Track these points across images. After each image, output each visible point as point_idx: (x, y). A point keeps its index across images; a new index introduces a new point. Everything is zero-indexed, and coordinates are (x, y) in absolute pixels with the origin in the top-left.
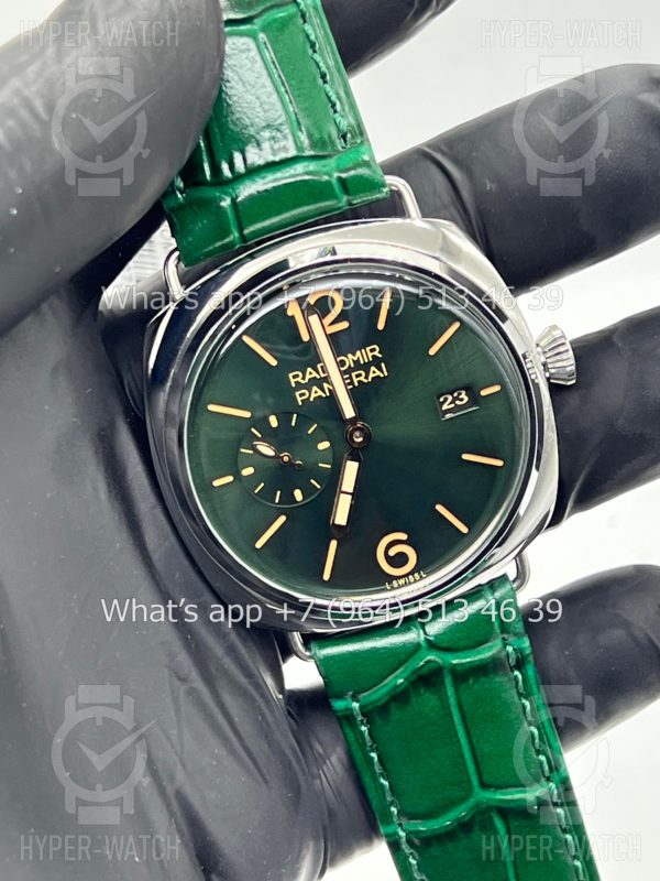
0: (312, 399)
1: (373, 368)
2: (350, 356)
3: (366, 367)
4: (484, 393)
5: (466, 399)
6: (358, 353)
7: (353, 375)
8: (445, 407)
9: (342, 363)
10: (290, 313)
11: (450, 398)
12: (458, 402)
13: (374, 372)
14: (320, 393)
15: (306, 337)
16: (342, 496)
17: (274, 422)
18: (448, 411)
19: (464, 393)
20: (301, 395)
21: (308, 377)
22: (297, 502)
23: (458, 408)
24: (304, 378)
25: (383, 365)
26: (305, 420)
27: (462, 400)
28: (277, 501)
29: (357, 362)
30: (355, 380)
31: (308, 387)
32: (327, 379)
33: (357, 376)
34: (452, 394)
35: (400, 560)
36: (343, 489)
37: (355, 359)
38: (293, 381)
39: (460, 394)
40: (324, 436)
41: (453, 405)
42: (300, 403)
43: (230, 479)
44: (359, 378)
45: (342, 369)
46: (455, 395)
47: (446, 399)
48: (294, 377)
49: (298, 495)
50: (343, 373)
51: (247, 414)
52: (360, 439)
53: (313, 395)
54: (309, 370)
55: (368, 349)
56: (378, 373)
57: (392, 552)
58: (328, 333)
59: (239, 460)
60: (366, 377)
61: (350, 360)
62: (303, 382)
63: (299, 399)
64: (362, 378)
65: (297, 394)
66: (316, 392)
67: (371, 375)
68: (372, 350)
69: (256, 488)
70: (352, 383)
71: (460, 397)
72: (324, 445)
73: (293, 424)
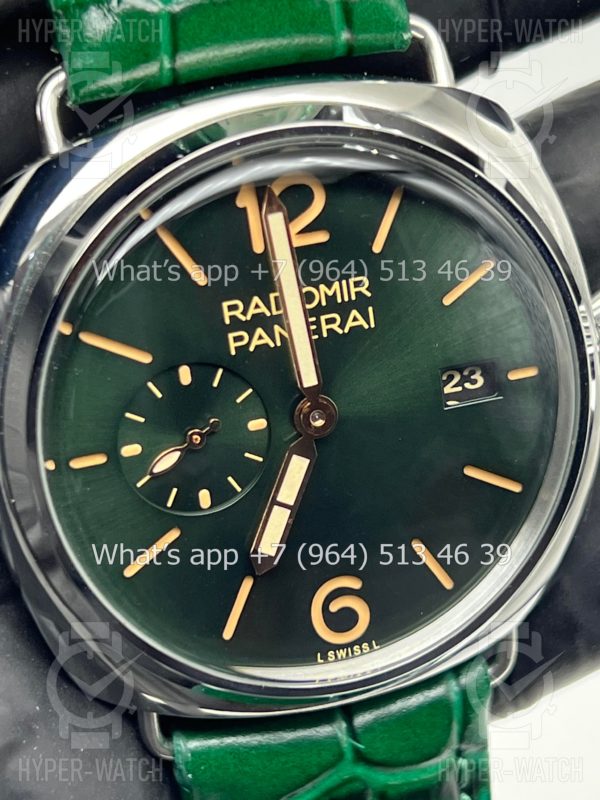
0: (252, 349)
1: (354, 313)
2: (322, 287)
4: (513, 376)
5: (481, 382)
6: (336, 285)
7: (323, 318)
8: (448, 390)
10: (240, 203)
11: (457, 378)
12: (468, 385)
13: (355, 319)
14: (267, 340)
15: (258, 248)
16: (276, 509)
17: (185, 375)
18: (451, 397)
19: (478, 372)
20: (237, 339)
21: (252, 311)
23: (464, 395)
24: (244, 313)
25: (370, 309)
26: (235, 379)
28: (169, 504)
29: (331, 299)
30: (325, 327)
31: (250, 327)
32: (280, 320)
33: (328, 322)
34: (461, 372)
35: (342, 621)
36: (280, 498)
37: (330, 293)
38: (227, 314)
39: (473, 373)
40: (261, 409)
41: (460, 389)
42: (233, 353)
43: (100, 460)
44: (331, 324)
45: (308, 306)
46: (466, 373)
47: (451, 378)
48: (231, 308)
49: (205, 498)
50: (307, 313)
51: (145, 358)
52: (320, 423)
53: (255, 342)
54: (256, 300)
55: (351, 281)
56: (361, 322)
57: (334, 607)
58: (295, 245)
59: (121, 430)
60: (342, 326)
61: (321, 293)
62: (243, 318)
63: (233, 345)
64: (335, 327)
65: (231, 336)
66: (260, 337)
67: (350, 324)
68: (358, 284)
69: (139, 480)
70: (318, 331)
71: (472, 377)
72: (258, 424)
73: (215, 384)
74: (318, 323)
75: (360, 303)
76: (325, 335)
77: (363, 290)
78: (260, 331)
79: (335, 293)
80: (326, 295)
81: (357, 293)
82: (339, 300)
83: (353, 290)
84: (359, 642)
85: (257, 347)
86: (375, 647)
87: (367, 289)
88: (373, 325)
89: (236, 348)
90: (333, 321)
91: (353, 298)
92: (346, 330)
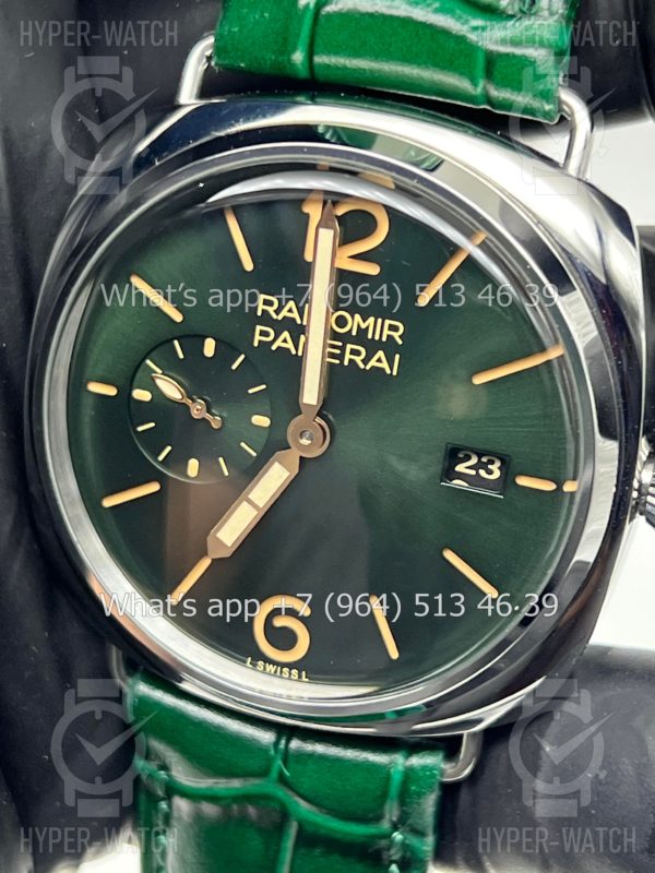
0: (274, 347)
1: (380, 354)
2: (357, 317)
3: (372, 347)
4: (523, 481)
5: (497, 474)
6: (371, 320)
7: (349, 347)
9: (341, 322)
10: (306, 209)
11: (474, 460)
12: (483, 473)
13: (379, 360)
14: (290, 345)
15: (308, 257)
16: (245, 504)
17: (209, 347)
18: (461, 476)
19: (498, 464)
20: (263, 333)
22: (187, 477)
23: (476, 481)
25: (397, 356)
26: (251, 371)
27: (490, 472)
28: (161, 458)
29: (362, 332)
30: (348, 356)
31: (280, 326)
33: (353, 352)
34: (480, 456)
35: (284, 639)
37: (363, 326)
39: (492, 462)
40: (267, 407)
41: (473, 472)
42: (256, 344)
44: (354, 356)
46: (484, 460)
47: (468, 458)
49: (193, 467)
51: (177, 316)
53: (279, 343)
55: (387, 322)
56: (385, 365)
57: (279, 622)
59: (139, 374)
60: (365, 361)
61: (355, 323)
63: (257, 338)
64: (358, 360)
65: (258, 328)
66: (284, 341)
67: (373, 363)
68: (393, 328)
69: (142, 424)
70: (341, 357)
71: (490, 467)
72: (262, 421)
73: (234, 367)
74: (343, 349)
75: (389, 347)
76: (346, 363)
77: (396, 335)
78: (286, 334)
79: (367, 328)
80: (359, 326)
81: (389, 336)
82: (370, 336)
83: (386, 332)
84: (291, 666)
85: (279, 348)
86: (304, 678)
87: (400, 337)
88: (395, 373)
89: (260, 342)
90: (357, 353)
91: (384, 339)
92: (368, 367)
